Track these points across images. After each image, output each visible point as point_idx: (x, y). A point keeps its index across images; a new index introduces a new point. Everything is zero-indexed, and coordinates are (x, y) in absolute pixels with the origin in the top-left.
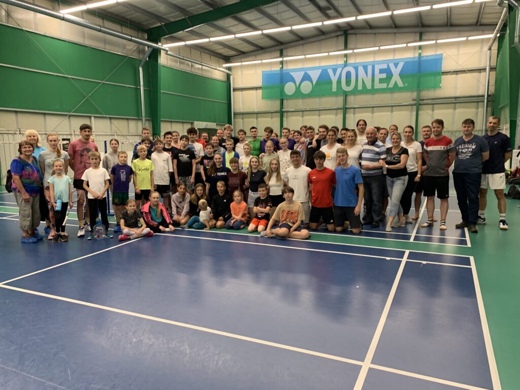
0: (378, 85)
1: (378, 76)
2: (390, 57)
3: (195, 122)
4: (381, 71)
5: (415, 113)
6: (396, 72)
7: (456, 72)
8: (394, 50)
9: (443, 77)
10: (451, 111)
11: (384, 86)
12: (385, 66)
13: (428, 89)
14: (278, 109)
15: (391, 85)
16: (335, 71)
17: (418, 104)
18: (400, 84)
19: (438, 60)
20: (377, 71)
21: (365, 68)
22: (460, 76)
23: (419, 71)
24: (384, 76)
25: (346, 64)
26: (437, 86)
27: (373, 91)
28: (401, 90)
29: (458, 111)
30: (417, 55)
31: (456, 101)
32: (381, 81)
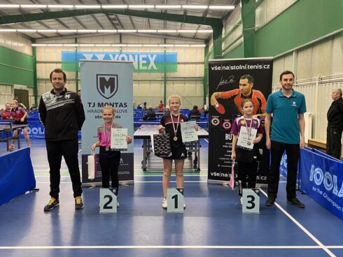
0: (141, 68)
1: (142, 62)
2: (148, 51)
3: (15, 85)
4: (143, 59)
5: (163, 85)
6: (152, 60)
7: (185, 63)
8: (150, 47)
9: (178, 65)
10: (183, 85)
11: (145, 68)
12: (145, 56)
13: (171, 72)
14: (74, 78)
15: (149, 68)
16: (114, 56)
17: (165, 80)
18: (155, 68)
19: (175, 56)
20: (141, 59)
21: (133, 56)
22: (187, 65)
23: (165, 61)
24: (145, 62)
25: (121, 53)
26: (175, 71)
27: (139, 71)
28: (155, 71)
29: (186, 85)
30: (163, 52)
31: (185, 80)
32: (143, 65)
